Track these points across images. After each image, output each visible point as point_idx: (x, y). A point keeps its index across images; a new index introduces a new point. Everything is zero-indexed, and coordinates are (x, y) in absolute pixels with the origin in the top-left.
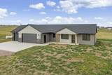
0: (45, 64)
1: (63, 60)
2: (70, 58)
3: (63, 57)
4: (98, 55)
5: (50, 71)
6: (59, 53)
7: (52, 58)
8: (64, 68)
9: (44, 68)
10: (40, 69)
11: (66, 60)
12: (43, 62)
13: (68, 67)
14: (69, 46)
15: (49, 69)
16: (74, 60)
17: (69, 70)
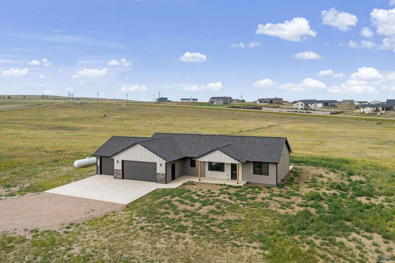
0: (182, 223)
1: (211, 216)
2: (223, 213)
3: (212, 212)
4: (273, 206)
5: (192, 233)
6: (204, 204)
7: (193, 214)
8: (213, 228)
9: (183, 229)
10: (178, 231)
11: (215, 217)
12: (180, 220)
13: (219, 226)
14: (224, 189)
15: (190, 230)
16: (230, 216)
17: (220, 230)
